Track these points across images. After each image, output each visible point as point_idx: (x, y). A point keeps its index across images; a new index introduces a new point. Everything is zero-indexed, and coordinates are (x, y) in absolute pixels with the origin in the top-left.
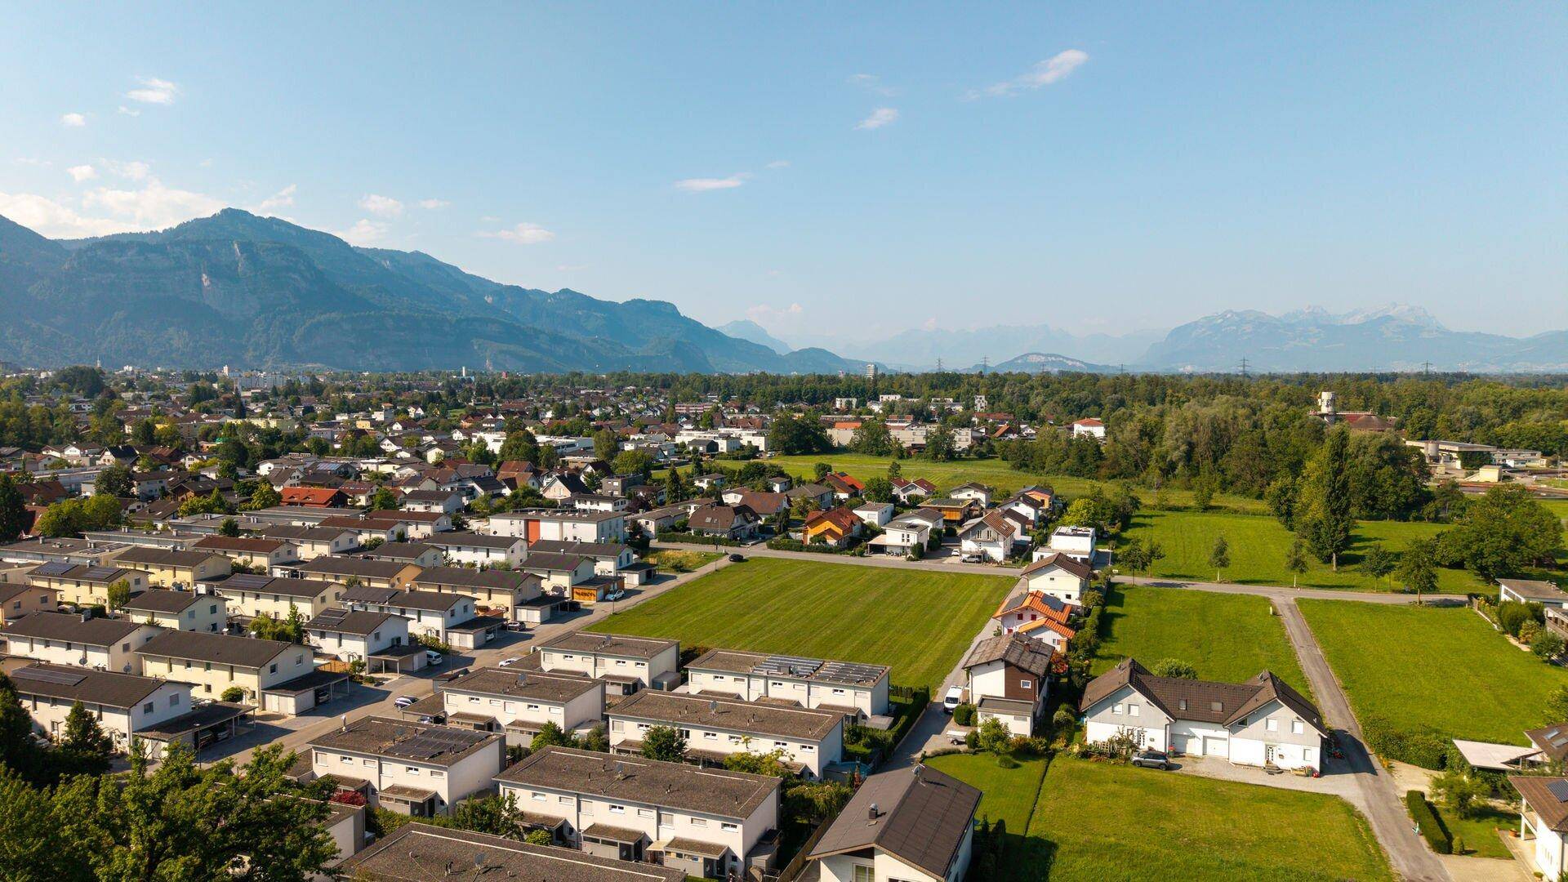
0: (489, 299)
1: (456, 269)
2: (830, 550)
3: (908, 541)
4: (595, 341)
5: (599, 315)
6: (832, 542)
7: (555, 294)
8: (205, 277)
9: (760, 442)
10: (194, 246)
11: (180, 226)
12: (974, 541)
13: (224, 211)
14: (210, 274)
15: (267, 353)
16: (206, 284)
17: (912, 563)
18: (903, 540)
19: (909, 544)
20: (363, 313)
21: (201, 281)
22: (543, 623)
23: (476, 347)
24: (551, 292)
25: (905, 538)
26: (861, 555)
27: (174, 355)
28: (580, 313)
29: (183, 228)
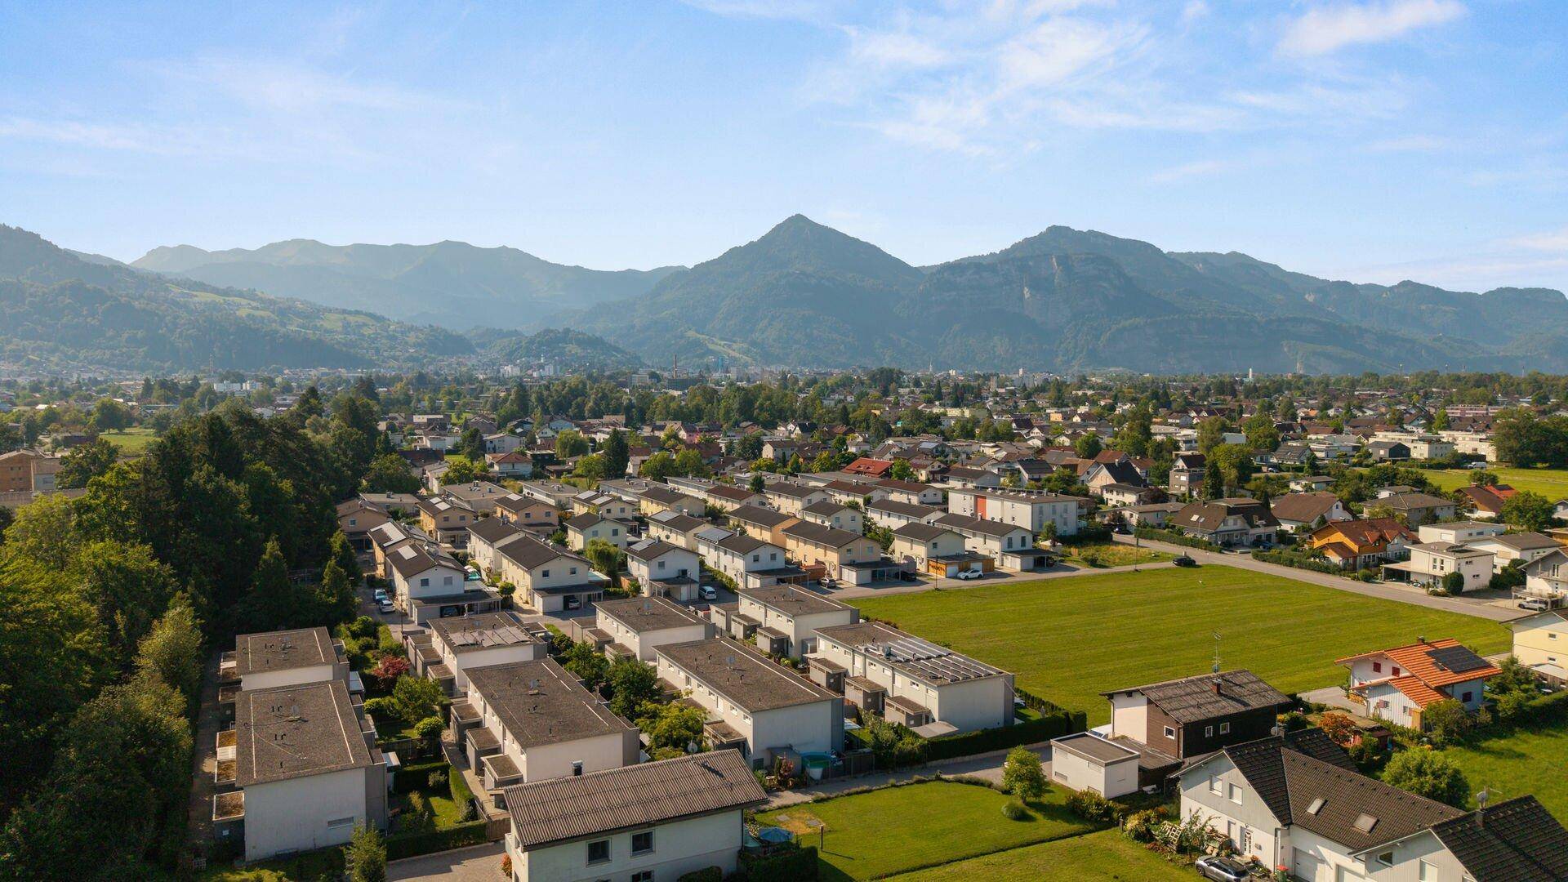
0: (1310, 298)
1: (1276, 267)
2: (1328, 570)
3: (1442, 568)
4: (1439, 339)
5: (1447, 309)
6: (1335, 559)
7: (1392, 288)
8: (1026, 289)
9: (1488, 451)
10: (1019, 263)
11: (1013, 246)
12: (1548, 580)
13: (1049, 229)
14: (1030, 287)
15: (1073, 358)
16: (1026, 297)
17: (1437, 599)
18: (1435, 567)
19: (1442, 574)
20: (1166, 318)
21: (1023, 294)
22: (858, 585)
23: (1286, 349)
24: (1388, 285)
25: (1438, 564)
26: (1368, 579)
27: (996, 361)
28: (1423, 307)
29: (1016, 247)
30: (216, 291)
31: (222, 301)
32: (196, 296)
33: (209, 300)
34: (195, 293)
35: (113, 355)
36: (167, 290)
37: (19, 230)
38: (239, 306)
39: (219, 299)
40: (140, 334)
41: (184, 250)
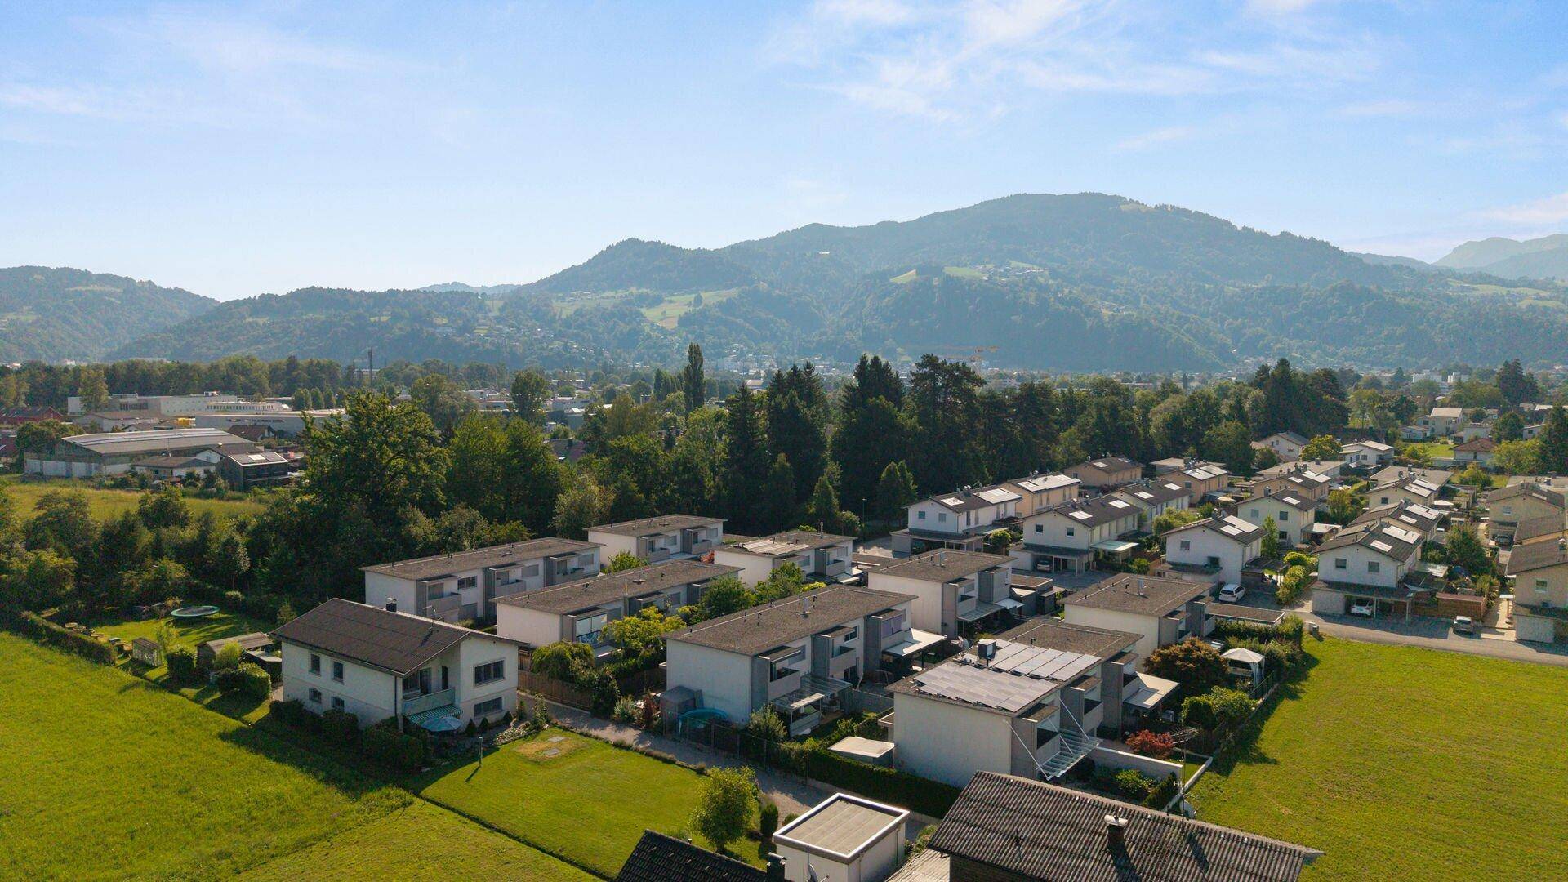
30: (1502, 282)
31: (1505, 293)
32: (1477, 289)
33: (1490, 293)
34: (1475, 286)
35: (1370, 352)
36: (1447, 285)
37: (1313, 240)
38: (1522, 297)
39: (1503, 291)
40: (1399, 331)
41: (1495, 243)
